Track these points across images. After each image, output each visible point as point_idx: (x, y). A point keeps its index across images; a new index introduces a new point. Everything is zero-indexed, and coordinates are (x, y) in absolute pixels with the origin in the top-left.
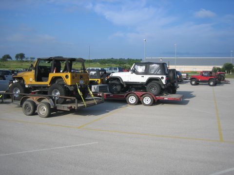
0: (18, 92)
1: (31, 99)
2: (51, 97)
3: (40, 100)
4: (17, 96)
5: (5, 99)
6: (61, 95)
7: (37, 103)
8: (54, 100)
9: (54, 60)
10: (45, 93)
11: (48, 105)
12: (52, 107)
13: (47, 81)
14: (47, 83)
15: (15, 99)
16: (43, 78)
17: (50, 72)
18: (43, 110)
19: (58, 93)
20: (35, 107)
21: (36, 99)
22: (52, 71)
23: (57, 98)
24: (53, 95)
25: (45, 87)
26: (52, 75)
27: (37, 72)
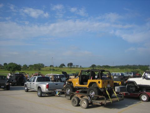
0: (69, 90)
1: (76, 96)
2: (89, 96)
3: (82, 97)
4: (68, 93)
5: (61, 94)
6: (95, 94)
7: (80, 99)
8: (91, 97)
9: (91, 72)
10: (85, 92)
11: (87, 101)
12: (89, 102)
13: (86, 84)
14: (87, 86)
15: (67, 95)
16: (84, 83)
17: (89, 79)
18: (84, 104)
19: (94, 93)
20: (79, 101)
21: (80, 96)
22: (90, 78)
23: (93, 96)
24: (90, 94)
25: (85, 88)
26: (90, 81)
27: (80, 79)
